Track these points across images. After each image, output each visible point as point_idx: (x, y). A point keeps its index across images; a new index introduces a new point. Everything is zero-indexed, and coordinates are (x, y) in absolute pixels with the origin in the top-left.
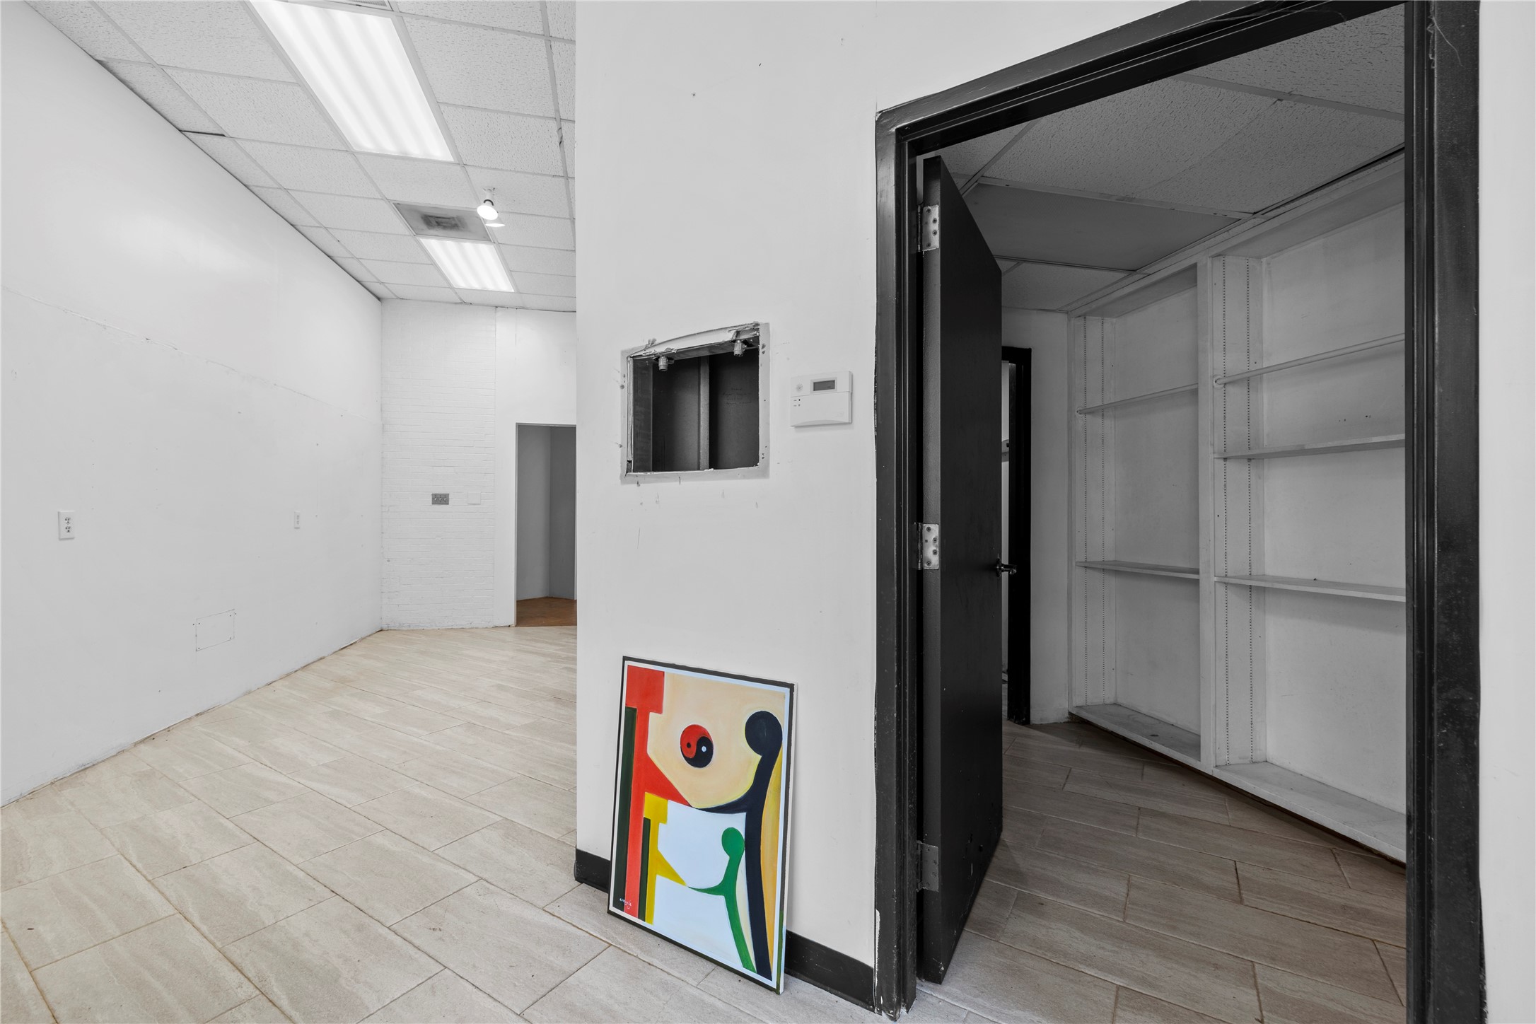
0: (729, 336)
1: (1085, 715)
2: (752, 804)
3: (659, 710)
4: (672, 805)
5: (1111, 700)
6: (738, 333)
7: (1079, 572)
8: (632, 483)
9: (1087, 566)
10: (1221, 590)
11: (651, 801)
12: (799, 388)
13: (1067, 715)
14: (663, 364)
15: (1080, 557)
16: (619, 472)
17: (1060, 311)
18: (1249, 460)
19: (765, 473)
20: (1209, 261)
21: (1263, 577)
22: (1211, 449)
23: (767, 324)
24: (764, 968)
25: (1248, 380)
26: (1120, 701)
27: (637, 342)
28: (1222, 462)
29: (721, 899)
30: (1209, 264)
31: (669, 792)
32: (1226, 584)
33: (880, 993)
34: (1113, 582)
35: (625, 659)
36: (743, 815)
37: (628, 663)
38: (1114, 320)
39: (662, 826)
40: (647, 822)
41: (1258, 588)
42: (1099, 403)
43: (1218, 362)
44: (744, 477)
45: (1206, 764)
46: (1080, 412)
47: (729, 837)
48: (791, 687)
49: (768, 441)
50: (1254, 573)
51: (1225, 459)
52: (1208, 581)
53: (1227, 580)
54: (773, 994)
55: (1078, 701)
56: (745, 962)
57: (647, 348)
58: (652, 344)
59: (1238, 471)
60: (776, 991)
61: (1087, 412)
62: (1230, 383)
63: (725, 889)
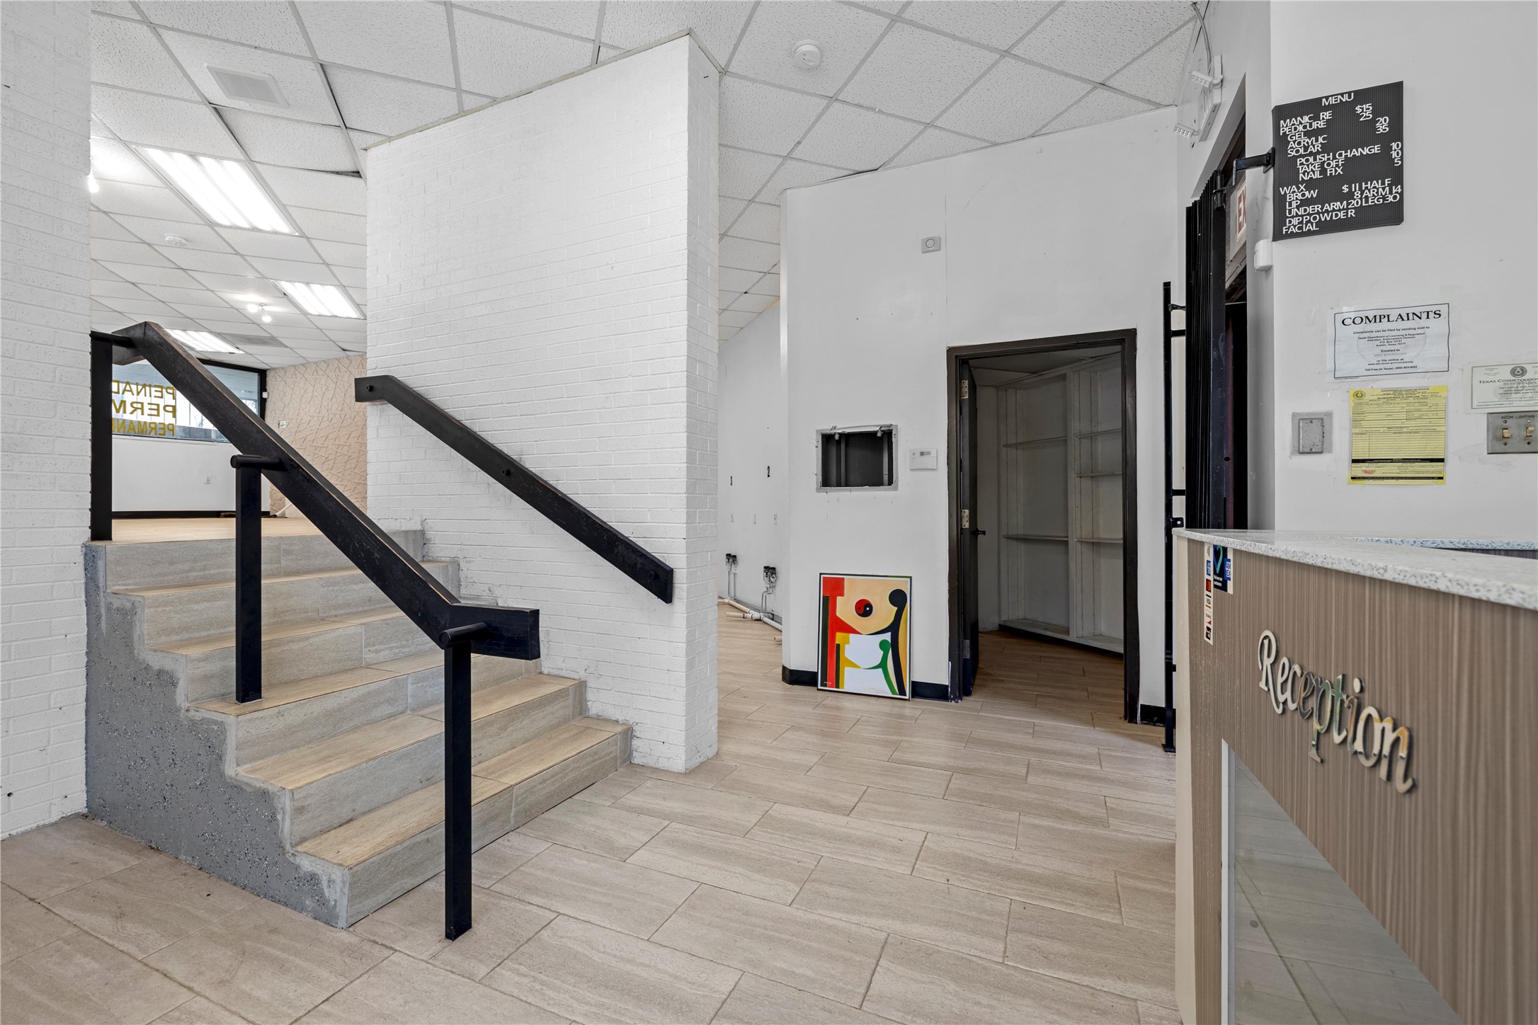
0: (877, 429)
1: (1008, 624)
2: (894, 628)
3: (842, 595)
4: (852, 636)
5: (1022, 617)
6: (881, 427)
7: (1003, 541)
8: (823, 492)
9: (1009, 538)
10: (1079, 545)
11: (839, 637)
12: (914, 454)
13: (998, 626)
14: (837, 437)
15: (1004, 532)
16: (815, 487)
17: (993, 386)
18: (1092, 477)
19: (896, 489)
20: (1072, 373)
21: (1099, 538)
22: (1073, 472)
23: (897, 426)
24: (902, 692)
25: (1092, 436)
26: (1027, 617)
27: (827, 427)
28: (1079, 478)
29: (880, 670)
30: (1072, 376)
31: (850, 630)
32: (1081, 542)
33: (951, 694)
34: (1022, 547)
35: (821, 574)
36: (890, 633)
37: (822, 576)
38: (1022, 391)
39: (847, 646)
40: (838, 646)
41: (1096, 543)
42: (1014, 442)
43: (1077, 426)
44: (886, 490)
45: (1072, 638)
46: (1004, 446)
47: (883, 645)
48: (911, 578)
49: (897, 475)
50: (1095, 536)
51: (1080, 477)
52: (1073, 541)
53: (1081, 540)
54: (907, 702)
55: (1004, 618)
56: (893, 692)
57: (831, 429)
58: (835, 428)
59: (1086, 483)
60: (909, 700)
61: (1007, 446)
62: (1083, 438)
63: (882, 665)
